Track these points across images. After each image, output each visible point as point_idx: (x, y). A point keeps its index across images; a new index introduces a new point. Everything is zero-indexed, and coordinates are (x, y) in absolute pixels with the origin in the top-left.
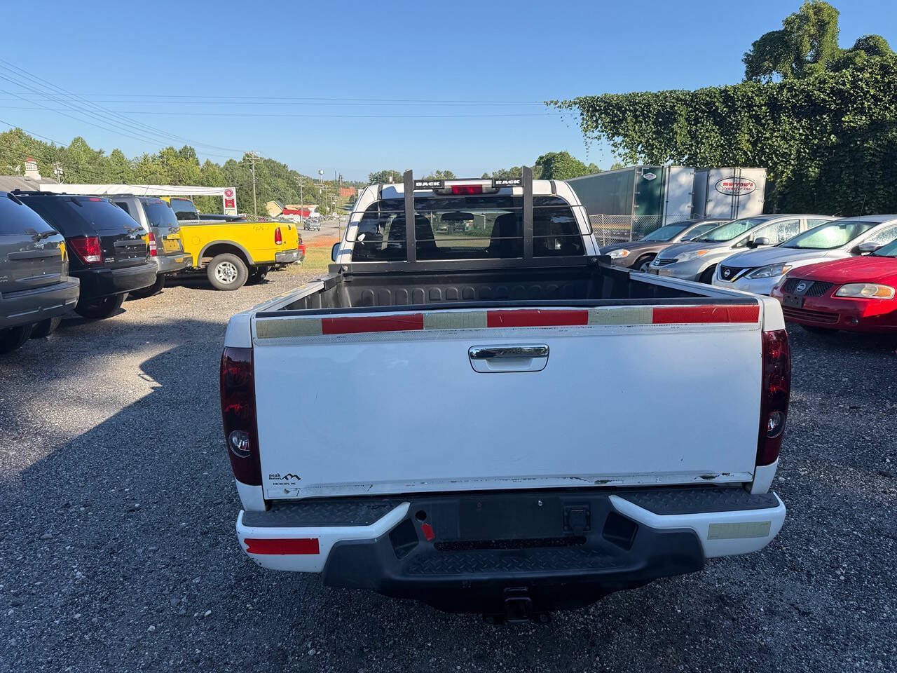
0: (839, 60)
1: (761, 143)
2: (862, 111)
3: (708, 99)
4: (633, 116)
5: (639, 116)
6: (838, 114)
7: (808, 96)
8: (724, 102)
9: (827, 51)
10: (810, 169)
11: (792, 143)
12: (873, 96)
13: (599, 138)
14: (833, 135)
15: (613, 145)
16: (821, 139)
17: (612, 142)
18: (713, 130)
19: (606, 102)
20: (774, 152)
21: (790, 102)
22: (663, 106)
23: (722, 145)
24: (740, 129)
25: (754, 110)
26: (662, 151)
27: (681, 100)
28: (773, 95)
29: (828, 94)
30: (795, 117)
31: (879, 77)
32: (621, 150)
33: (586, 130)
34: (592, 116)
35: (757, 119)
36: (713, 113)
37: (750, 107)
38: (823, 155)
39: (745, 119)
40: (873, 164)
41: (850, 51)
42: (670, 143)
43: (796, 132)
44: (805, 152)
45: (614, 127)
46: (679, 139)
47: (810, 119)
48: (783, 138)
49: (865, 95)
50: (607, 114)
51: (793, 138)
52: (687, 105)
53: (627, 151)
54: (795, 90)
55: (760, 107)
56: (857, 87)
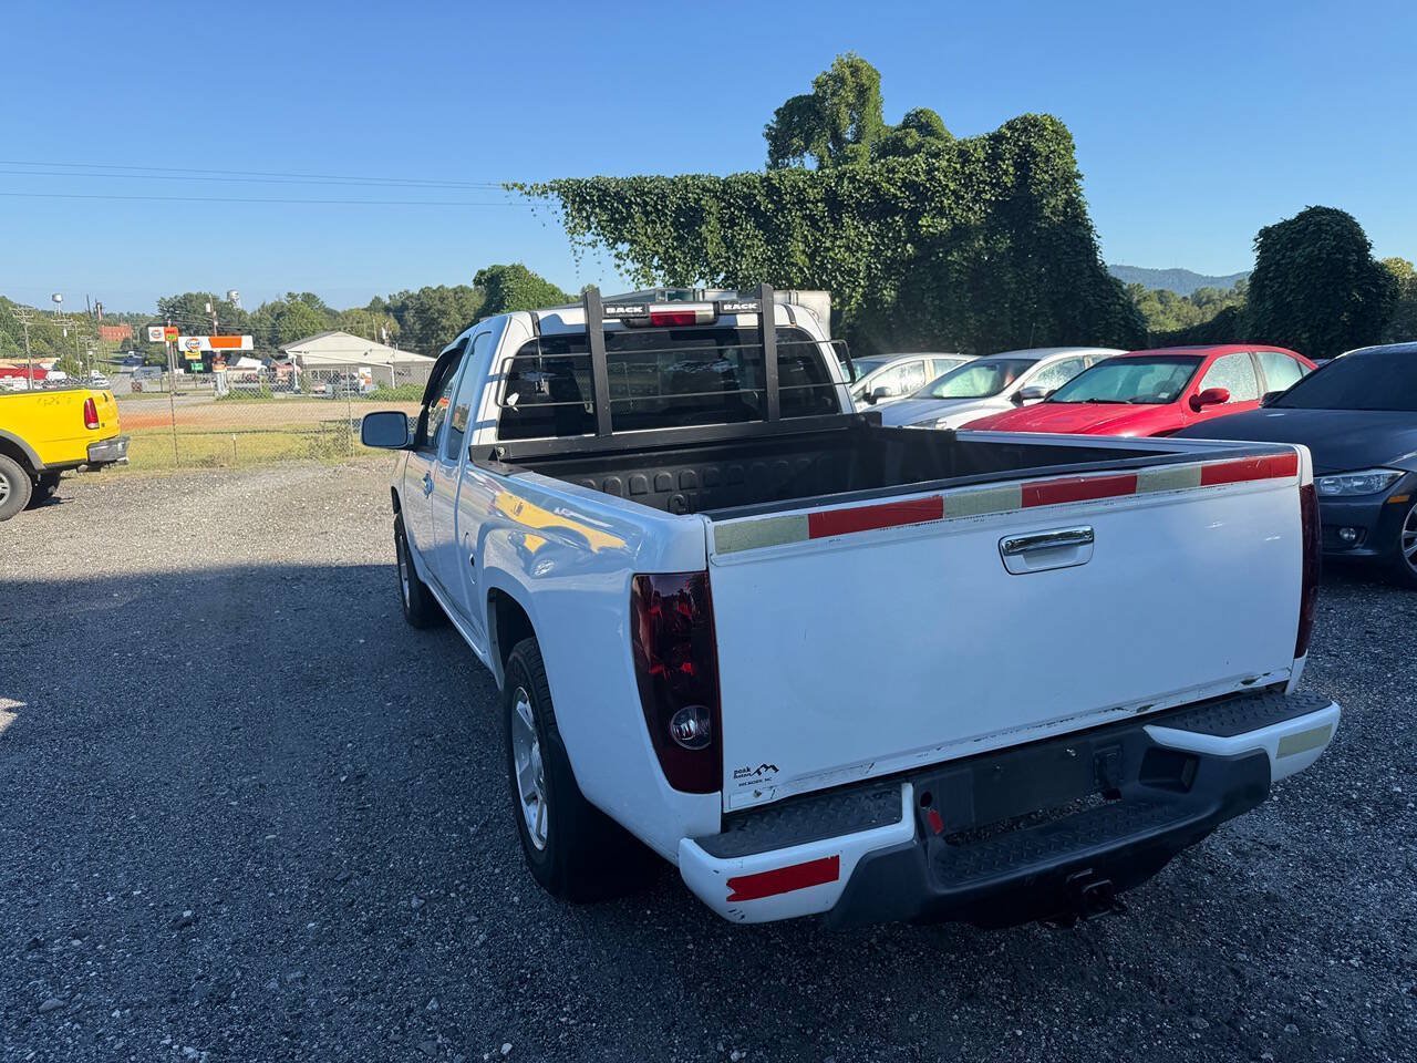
0: (887, 139)
1: (820, 255)
2: (941, 212)
3: (745, 190)
4: (643, 213)
5: (651, 213)
6: (913, 216)
7: (876, 189)
8: (767, 196)
9: (871, 128)
10: (885, 292)
11: (859, 255)
12: (954, 192)
13: (594, 245)
14: (909, 245)
15: (616, 256)
16: (895, 250)
17: (614, 252)
18: (757, 236)
19: (601, 190)
20: (838, 269)
21: (853, 198)
22: (685, 199)
23: (770, 259)
24: (791, 236)
25: (807, 208)
26: (688, 266)
27: (709, 190)
28: (831, 187)
29: (900, 188)
30: (862, 219)
31: (958, 166)
32: (630, 265)
33: (572, 231)
34: (579, 211)
35: (813, 222)
36: (753, 210)
37: (801, 202)
38: (899, 273)
39: (797, 221)
40: (959, 283)
41: (897, 130)
42: (698, 255)
43: (864, 239)
44: (876, 268)
45: (616, 229)
46: (711, 248)
47: (879, 222)
48: (848, 248)
49: (944, 190)
50: (602, 207)
51: (860, 248)
52: (717, 198)
53: (639, 266)
54: (859, 181)
55: (815, 203)
56: (933, 178)
